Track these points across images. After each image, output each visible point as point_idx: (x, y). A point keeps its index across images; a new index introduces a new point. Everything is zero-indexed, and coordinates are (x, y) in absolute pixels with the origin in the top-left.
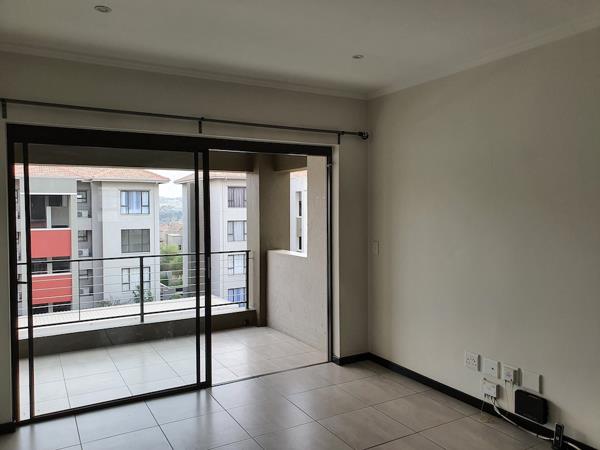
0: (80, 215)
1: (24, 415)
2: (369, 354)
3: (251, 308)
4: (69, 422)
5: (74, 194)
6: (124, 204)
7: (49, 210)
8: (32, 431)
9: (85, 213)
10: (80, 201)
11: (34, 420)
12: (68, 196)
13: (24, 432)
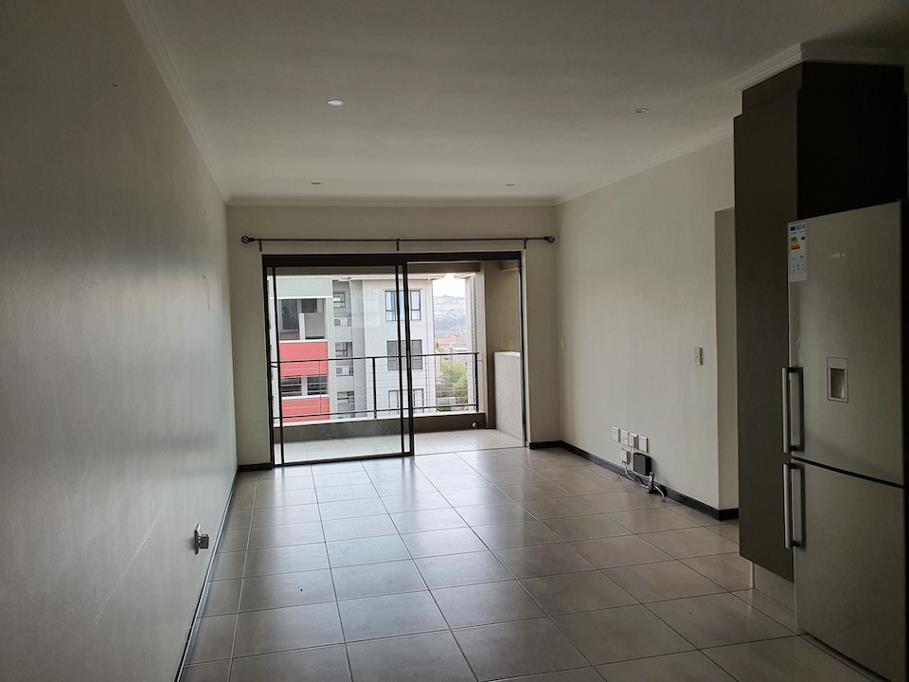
0: (337, 323)
1: (278, 461)
2: (561, 442)
3: (480, 411)
4: (307, 468)
5: (329, 297)
6: (390, 308)
7: (301, 317)
8: (283, 471)
9: (344, 321)
10: (339, 305)
11: (284, 465)
12: (324, 299)
13: (278, 471)
